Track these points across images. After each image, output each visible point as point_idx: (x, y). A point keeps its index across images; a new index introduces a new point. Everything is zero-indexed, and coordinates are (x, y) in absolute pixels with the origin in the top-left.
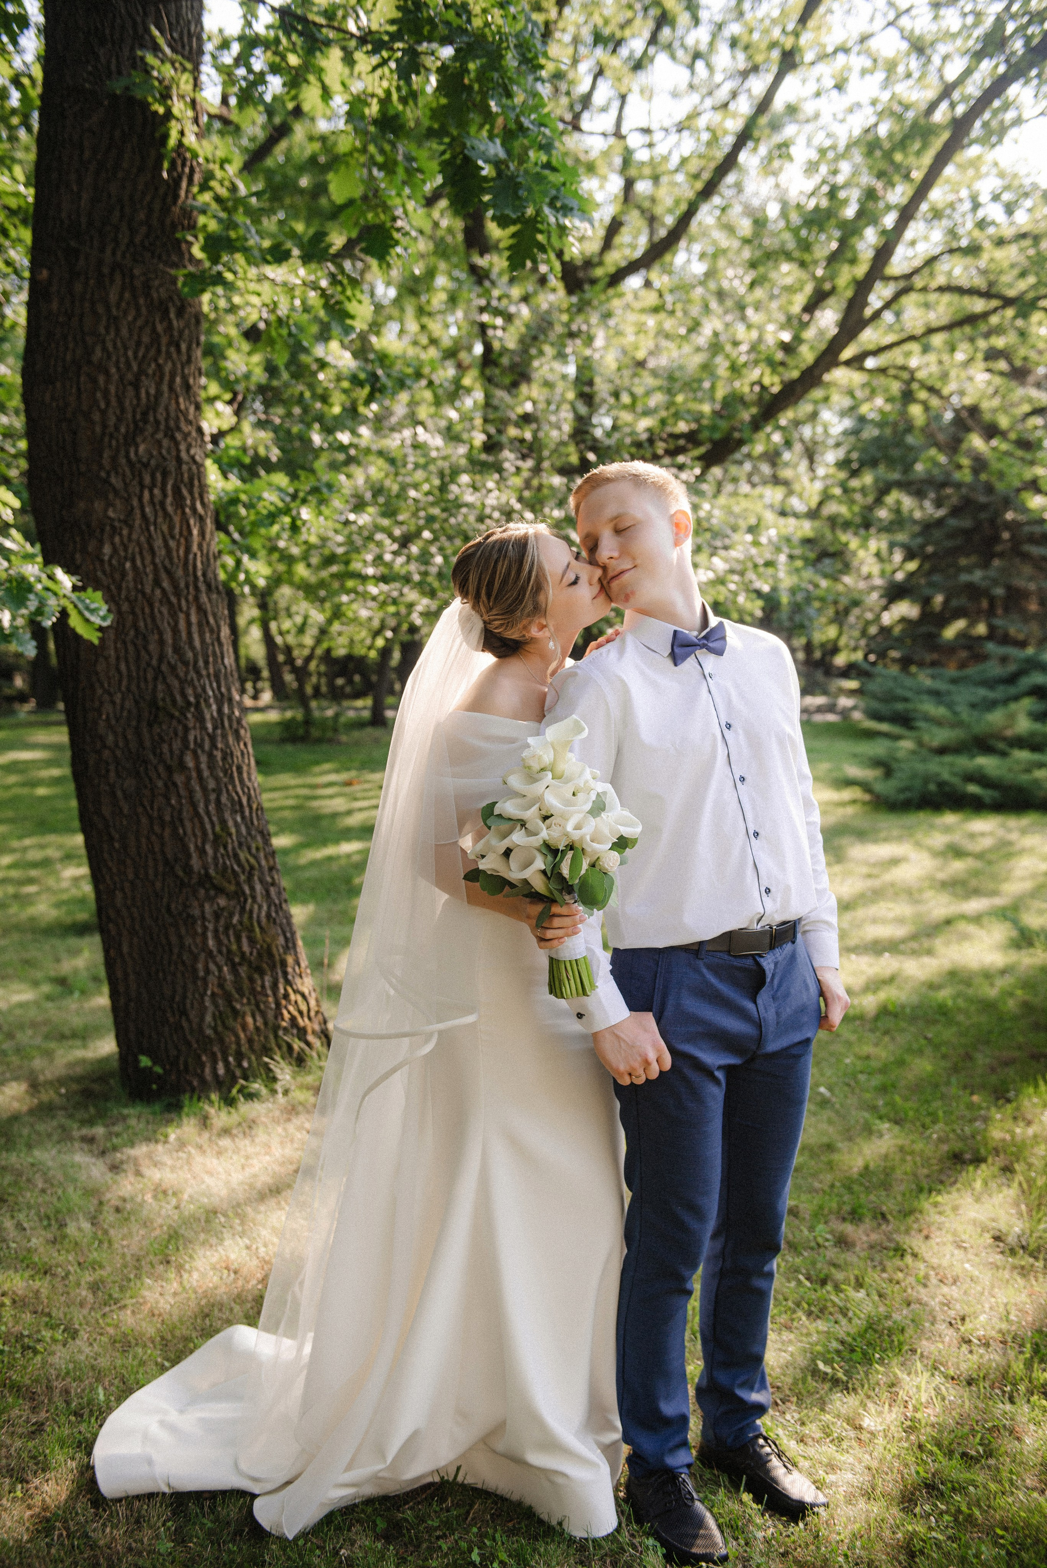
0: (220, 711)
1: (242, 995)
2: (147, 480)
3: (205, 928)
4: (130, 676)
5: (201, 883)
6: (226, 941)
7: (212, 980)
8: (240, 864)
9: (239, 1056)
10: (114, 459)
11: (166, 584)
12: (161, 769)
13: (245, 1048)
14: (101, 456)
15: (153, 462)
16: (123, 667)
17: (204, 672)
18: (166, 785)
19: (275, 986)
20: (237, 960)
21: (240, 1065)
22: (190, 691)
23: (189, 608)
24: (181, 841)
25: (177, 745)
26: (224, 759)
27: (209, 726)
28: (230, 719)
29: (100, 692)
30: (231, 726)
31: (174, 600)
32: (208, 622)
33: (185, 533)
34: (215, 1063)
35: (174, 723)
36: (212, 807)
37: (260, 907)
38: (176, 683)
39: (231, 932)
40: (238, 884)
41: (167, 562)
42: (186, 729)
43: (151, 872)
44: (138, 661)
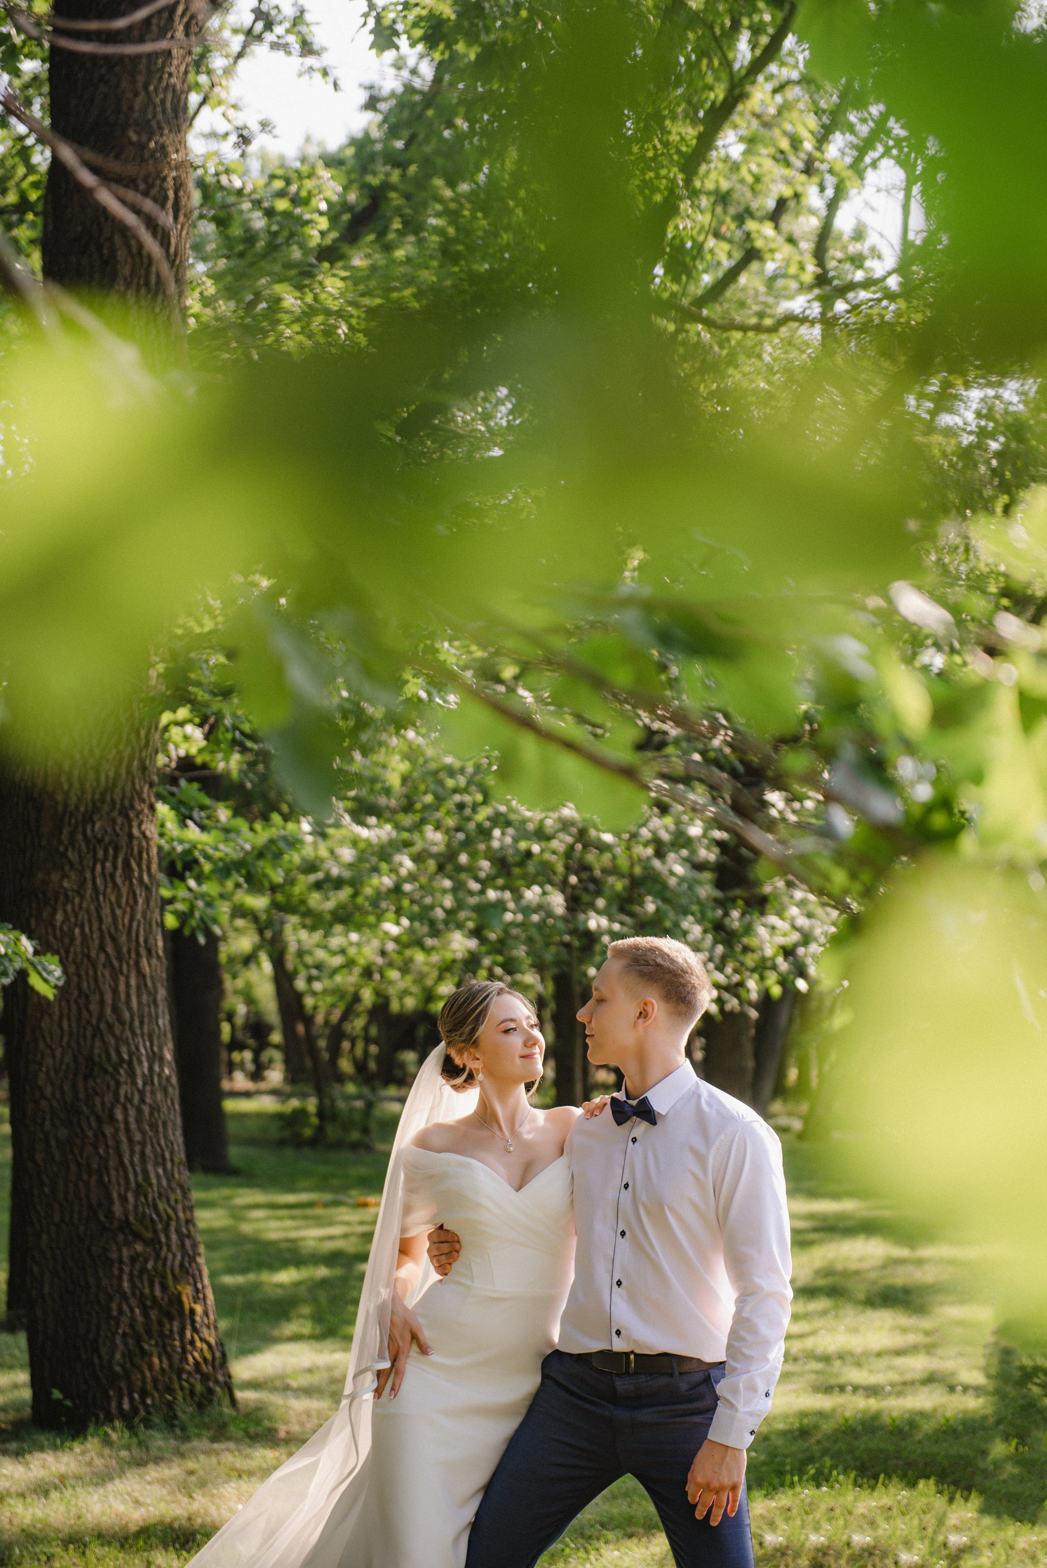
0: (151, 1068)
1: (150, 1336)
2: (100, 854)
3: (121, 1271)
4: (71, 1034)
5: (121, 1229)
6: (139, 1284)
7: (125, 1320)
8: (158, 1214)
9: (144, 1393)
10: (72, 835)
11: (110, 949)
12: (92, 1120)
13: (149, 1386)
14: (61, 832)
15: (107, 839)
16: (65, 1025)
17: (138, 1031)
18: (96, 1135)
19: (182, 1333)
20: (149, 1303)
21: (144, 1403)
22: (124, 1049)
23: (129, 971)
24: (105, 1188)
25: (109, 1098)
26: (151, 1114)
27: (140, 1082)
28: (159, 1076)
29: (42, 1046)
30: (160, 1084)
31: (116, 963)
32: (146, 985)
33: (131, 901)
34: (121, 1397)
35: (108, 1078)
36: (136, 1159)
37: (174, 1256)
38: (112, 1041)
39: (145, 1277)
40: (155, 1232)
41: (112, 930)
42: (118, 1084)
43: (76, 1216)
44: (79, 1019)
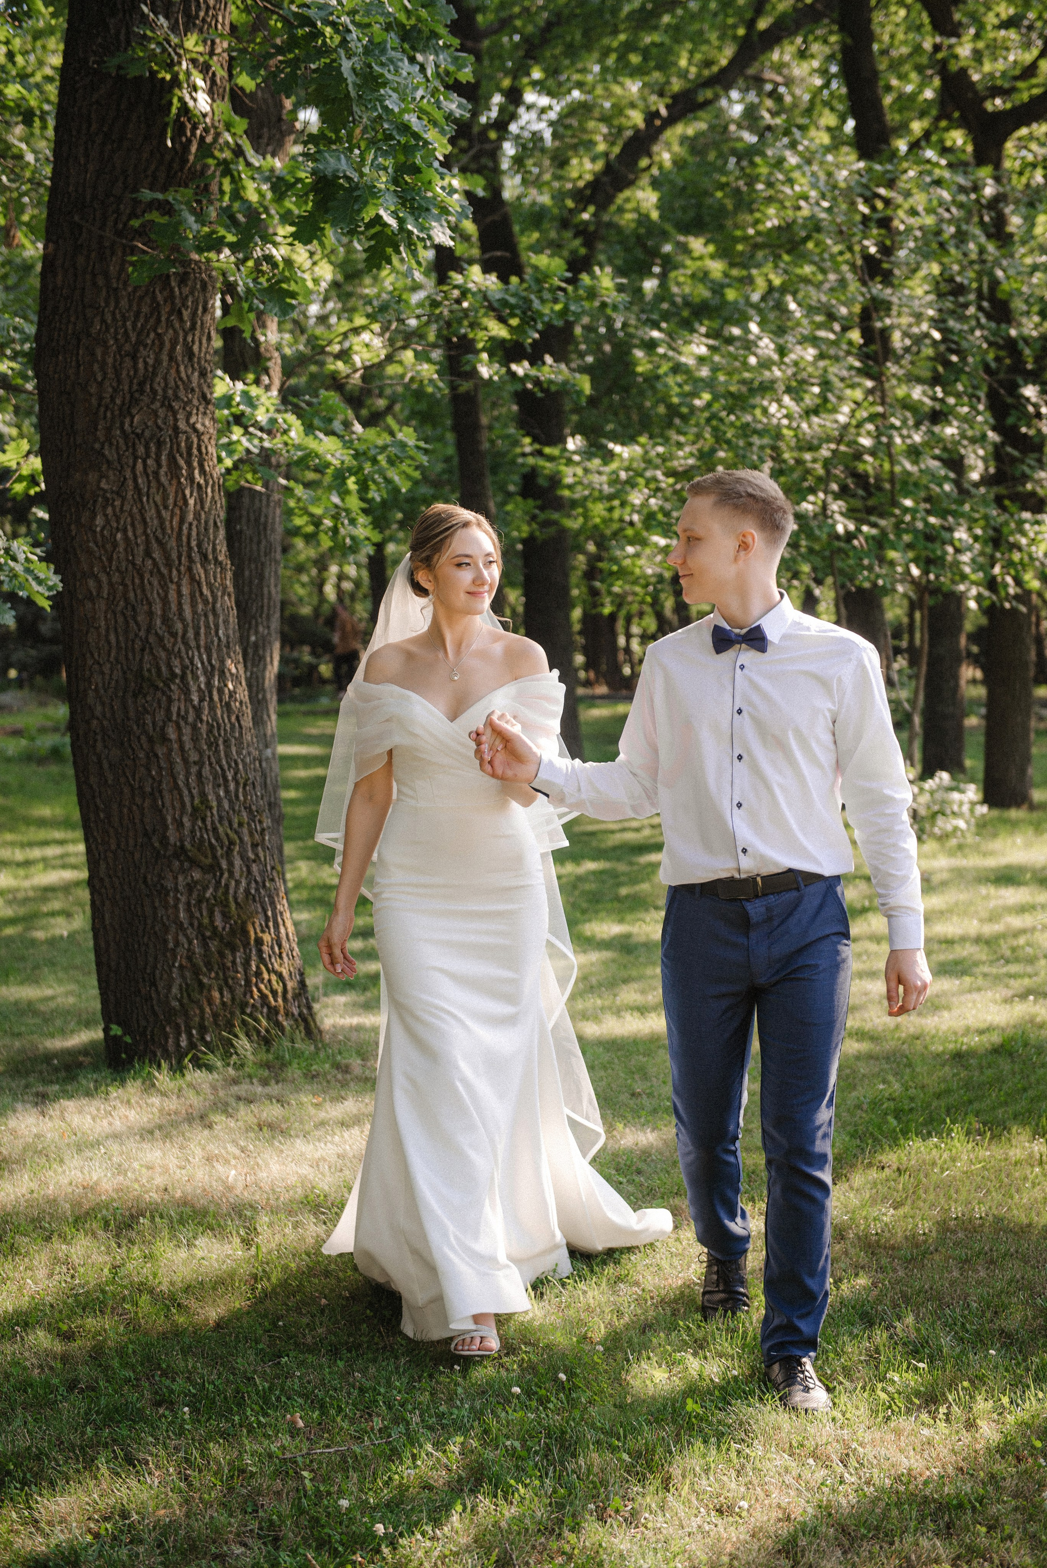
0: (209, 684)
1: (210, 970)
2: (141, 450)
3: (177, 900)
4: (119, 648)
5: (176, 856)
6: (198, 915)
7: (181, 952)
8: (218, 839)
9: (203, 1030)
10: (109, 430)
11: (156, 555)
12: (143, 738)
13: (209, 1022)
14: (96, 429)
15: (147, 433)
16: (112, 638)
17: (193, 644)
18: (148, 757)
19: (247, 963)
20: (208, 934)
21: (203, 1039)
22: (176, 662)
23: (180, 579)
24: (159, 811)
25: (160, 716)
26: (210, 731)
27: (195, 698)
28: (220, 691)
29: (90, 662)
30: (221, 700)
31: (165, 571)
32: (201, 593)
33: (180, 503)
34: (179, 1034)
35: (159, 694)
36: (192, 779)
37: (238, 883)
38: (163, 655)
39: (204, 905)
40: (215, 857)
41: (159, 533)
42: (170, 700)
43: (131, 842)
44: (126, 631)
